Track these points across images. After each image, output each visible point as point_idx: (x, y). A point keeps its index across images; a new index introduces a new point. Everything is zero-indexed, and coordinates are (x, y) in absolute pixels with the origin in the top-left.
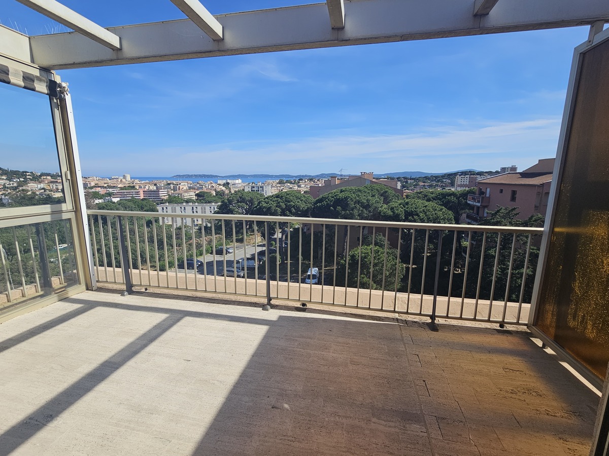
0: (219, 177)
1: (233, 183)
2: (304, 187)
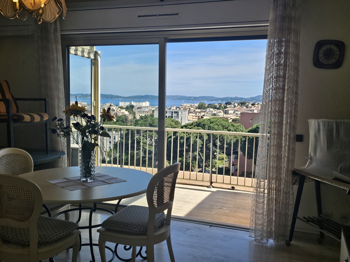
0: (121, 97)
1: (138, 106)
2: (232, 114)
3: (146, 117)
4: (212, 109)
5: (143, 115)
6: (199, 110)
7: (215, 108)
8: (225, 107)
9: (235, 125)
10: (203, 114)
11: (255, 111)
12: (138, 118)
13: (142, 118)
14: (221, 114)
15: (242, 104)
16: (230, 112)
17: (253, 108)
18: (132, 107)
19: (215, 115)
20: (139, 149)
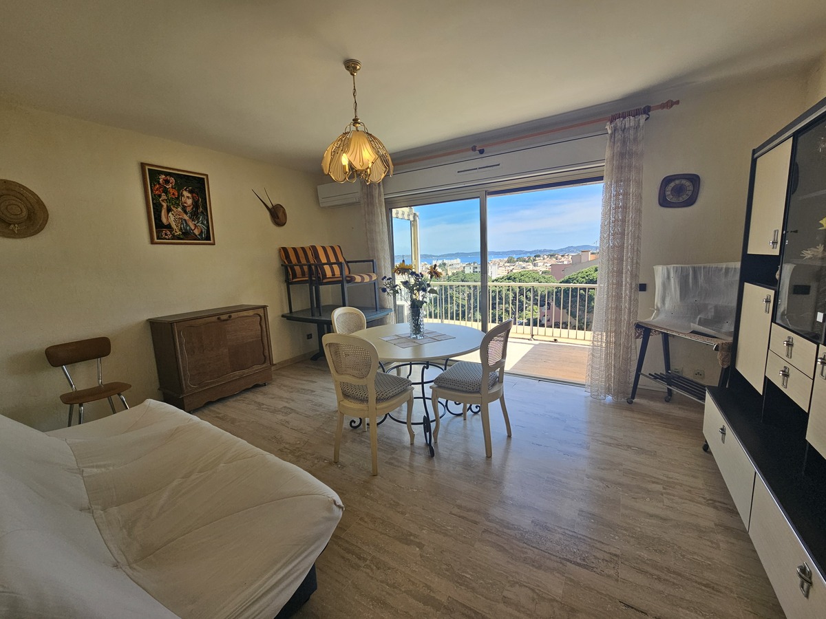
2: (543, 265)
3: (457, 273)
4: (521, 263)
5: (455, 272)
6: (509, 264)
7: (524, 261)
8: (534, 260)
9: (546, 276)
10: (512, 267)
11: (566, 263)
12: (450, 274)
13: (453, 274)
14: (531, 267)
15: (552, 255)
16: (539, 264)
17: (563, 259)
18: (444, 264)
19: (524, 268)
20: (453, 303)
